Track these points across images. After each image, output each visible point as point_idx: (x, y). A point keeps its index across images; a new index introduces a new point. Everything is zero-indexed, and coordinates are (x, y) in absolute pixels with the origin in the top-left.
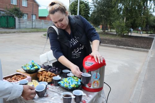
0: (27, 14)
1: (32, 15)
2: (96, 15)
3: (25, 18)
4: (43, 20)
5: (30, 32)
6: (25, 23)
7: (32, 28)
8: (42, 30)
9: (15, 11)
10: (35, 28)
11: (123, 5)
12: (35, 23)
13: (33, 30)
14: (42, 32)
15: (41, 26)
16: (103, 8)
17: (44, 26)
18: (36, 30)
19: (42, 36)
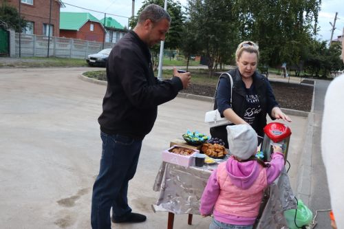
0: (34, 22)
1: (45, 25)
2: (197, 35)
3: (28, 32)
4: (72, 40)
5: (47, 65)
6: (31, 44)
7: (48, 57)
8: (71, 62)
9: (5, 14)
10: (54, 57)
12: (55, 44)
13: (51, 61)
14: (73, 66)
15: (68, 53)
16: (212, 21)
18: (57, 61)
19: (81, 78)
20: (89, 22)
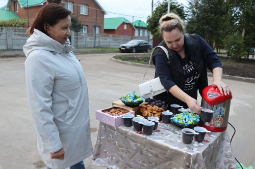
0: (87, 26)
1: (95, 27)
2: (195, 27)
3: (84, 32)
4: (111, 35)
5: (92, 53)
6: (84, 40)
7: (95, 47)
8: (109, 50)
10: (99, 47)
11: (240, 9)
12: (99, 39)
13: (96, 49)
14: (110, 52)
15: (108, 44)
16: (207, 15)
17: (112, 44)
18: (100, 50)
19: (111, 60)
20: (124, 23)
